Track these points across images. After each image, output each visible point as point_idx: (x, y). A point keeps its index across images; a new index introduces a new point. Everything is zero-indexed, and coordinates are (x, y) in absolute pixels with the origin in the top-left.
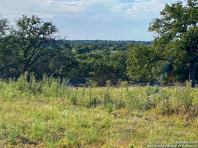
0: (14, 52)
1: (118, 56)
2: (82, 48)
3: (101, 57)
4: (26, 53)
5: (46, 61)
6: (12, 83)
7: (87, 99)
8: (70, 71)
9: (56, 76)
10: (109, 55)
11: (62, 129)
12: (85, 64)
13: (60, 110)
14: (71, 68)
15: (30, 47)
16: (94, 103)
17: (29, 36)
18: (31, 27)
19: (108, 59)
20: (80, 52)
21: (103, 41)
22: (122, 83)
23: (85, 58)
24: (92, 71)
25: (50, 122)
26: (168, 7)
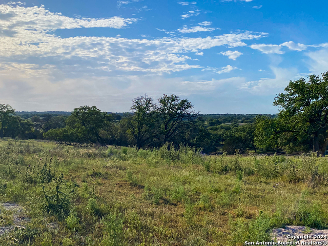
0: (156, 124)
1: (246, 128)
2: (213, 121)
3: (230, 128)
4: (166, 126)
5: (182, 132)
6: (155, 151)
7: (219, 165)
8: (203, 141)
9: (191, 145)
10: (238, 126)
11: (198, 193)
12: (216, 135)
13: (196, 175)
14: (204, 139)
15: (169, 120)
16: (225, 170)
17: (169, 112)
18: (171, 104)
19: (237, 130)
20: (212, 124)
21: (232, 115)
22: (250, 152)
23: (216, 129)
24: (223, 141)
25: (187, 186)
26: (291, 84)
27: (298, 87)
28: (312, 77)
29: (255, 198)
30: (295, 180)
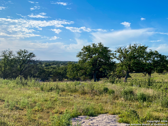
0: (15, 66)
1: (63, 68)
2: (47, 64)
3: (56, 68)
4: (21, 66)
5: (30, 70)
6: (13, 80)
7: (48, 88)
8: (41, 75)
9: (34, 77)
10: (59, 67)
11: (35, 103)
12: (48, 71)
13: (35, 93)
14: (42, 73)
15: (22, 64)
16: (51, 90)
17: (22, 59)
18: (23, 55)
19: (59, 69)
20: (46, 66)
21: (57, 61)
22: (65, 80)
23: (49, 68)
24: (52, 75)
25: (30, 99)
26: (84, 47)
27: (87, 49)
28: (94, 45)
29: (64, 103)
30: (84, 93)
